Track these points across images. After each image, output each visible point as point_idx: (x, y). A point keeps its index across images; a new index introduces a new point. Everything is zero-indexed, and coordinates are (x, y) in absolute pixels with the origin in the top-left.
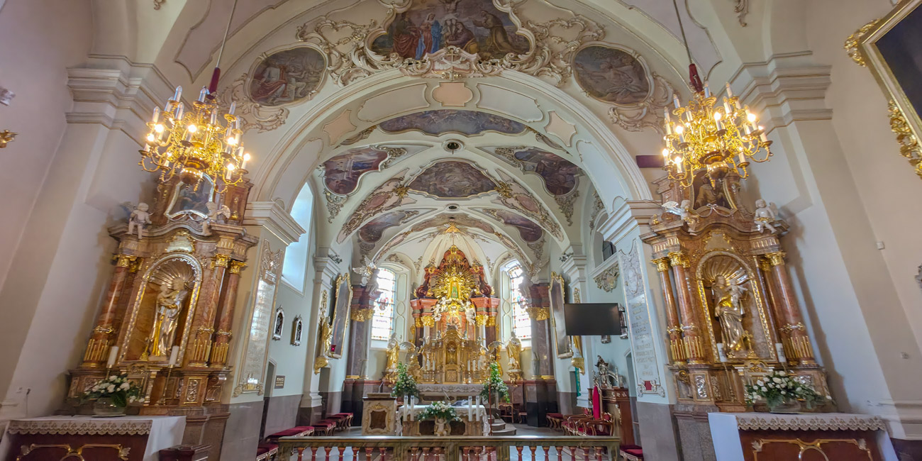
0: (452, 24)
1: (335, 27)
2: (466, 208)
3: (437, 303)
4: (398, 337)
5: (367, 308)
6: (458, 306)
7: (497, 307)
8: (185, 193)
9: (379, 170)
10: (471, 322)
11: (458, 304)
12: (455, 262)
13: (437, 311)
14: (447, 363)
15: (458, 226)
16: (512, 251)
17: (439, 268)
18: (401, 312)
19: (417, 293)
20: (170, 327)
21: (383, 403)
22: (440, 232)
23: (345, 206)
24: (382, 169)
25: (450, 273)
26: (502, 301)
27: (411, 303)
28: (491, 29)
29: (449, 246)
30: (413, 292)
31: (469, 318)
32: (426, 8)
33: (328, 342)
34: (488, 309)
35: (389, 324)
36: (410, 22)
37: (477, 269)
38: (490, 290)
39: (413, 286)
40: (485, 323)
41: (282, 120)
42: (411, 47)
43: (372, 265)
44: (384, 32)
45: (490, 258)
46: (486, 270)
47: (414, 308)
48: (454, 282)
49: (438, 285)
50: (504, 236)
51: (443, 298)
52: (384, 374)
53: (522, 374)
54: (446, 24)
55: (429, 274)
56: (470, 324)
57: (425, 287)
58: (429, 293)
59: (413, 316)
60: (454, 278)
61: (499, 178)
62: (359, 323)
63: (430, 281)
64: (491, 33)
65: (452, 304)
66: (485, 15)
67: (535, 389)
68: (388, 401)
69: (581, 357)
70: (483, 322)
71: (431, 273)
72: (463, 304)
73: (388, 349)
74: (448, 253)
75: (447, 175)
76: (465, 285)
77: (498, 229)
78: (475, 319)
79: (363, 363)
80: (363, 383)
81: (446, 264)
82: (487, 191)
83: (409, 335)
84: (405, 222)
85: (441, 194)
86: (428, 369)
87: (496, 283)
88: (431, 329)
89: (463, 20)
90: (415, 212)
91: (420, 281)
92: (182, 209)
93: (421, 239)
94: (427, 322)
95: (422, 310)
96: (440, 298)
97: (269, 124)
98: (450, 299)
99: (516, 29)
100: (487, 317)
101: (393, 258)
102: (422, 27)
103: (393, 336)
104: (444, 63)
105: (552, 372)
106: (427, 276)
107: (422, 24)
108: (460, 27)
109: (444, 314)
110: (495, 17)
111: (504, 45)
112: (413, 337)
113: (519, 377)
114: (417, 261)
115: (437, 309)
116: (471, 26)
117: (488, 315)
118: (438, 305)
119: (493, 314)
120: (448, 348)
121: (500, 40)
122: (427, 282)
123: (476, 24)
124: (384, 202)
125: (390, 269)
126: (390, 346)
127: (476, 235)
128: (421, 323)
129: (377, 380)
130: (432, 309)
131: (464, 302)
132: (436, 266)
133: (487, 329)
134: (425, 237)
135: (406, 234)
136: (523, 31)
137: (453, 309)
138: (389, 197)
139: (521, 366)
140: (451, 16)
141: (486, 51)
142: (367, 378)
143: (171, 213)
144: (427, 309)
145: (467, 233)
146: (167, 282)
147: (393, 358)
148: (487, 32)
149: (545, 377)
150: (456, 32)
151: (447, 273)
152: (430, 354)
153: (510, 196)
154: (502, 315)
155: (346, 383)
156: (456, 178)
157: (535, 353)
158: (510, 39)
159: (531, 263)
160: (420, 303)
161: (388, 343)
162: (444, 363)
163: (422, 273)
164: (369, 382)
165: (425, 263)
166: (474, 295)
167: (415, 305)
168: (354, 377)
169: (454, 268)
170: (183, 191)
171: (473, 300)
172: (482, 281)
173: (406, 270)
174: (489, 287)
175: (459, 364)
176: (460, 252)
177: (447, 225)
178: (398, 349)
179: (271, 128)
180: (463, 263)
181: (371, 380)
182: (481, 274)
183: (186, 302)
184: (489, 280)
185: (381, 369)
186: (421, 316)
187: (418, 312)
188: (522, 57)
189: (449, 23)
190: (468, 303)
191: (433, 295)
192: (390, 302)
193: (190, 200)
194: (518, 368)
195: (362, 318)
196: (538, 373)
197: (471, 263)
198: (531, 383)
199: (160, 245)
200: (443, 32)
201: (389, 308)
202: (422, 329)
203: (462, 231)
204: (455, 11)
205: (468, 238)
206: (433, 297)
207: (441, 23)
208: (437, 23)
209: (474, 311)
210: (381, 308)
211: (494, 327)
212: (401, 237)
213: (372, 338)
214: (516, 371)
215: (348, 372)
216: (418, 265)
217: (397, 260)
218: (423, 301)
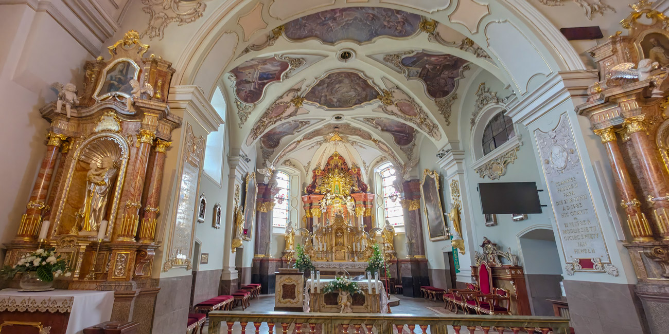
2: (349, 117)
3: (323, 198)
4: (293, 225)
5: (270, 201)
6: (341, 200)
7: (372, 201)
8: (111, 77)
9: (281, 80)
10: (351, 213)
12: (336, 166)
13: (324, 204)
14: (336, 245)
15: (341, 135)
16: (386, 155)
17: (323, 170)
18: (295, 204)
19: (307, 190)
20: (100, 204)
21: (293, 277)
22: (326, 141)
23: (252, 113)
24: (283, 80)
25: (333, 175)
26: (376, 196)
27: (303, 198)
29: (332, 152)
30: (304, 189)
31: (350, 209)
33: (242, 227)
34: (364, 202)
35: (285, 215)
37: (355, 171)
38: (367, 188)
39: (304, 185)
40: (363, 214)
41: (200, 13)
43: (272, 167)
45: (365, 161)
46: (363, 171)
47: (304, 202)
48: (337, 182)
49: (323, 183)
50: (380, 142)
51: (328, 194)
52: (283, 253)
53: (395, 254)
55: (316, 175)
56: (351, 215)
57: (313, 186)
58: (317, 190)
59: (304, 209)
60: (337, 179)
61: (383, 87)
62: (263, 213)
63: (317, 181)
65: (335, 199)
67: (410, 266)
68: (297, 276)
69: (461, 239)
70: (361, 212)
71: (318, 174)
72: (344, 199)
73: (286, 235)
74: (331, 158)
75: (337, 86)
76: (345, 184)
77: (375, 136)
78: (354, 211)
79: (268, 244)
80: (268, 260)
81: (330, 167)
82: (370, 101)
83: (301, 223)
84: (299, 132)
85: (330, 105)
86: (321, 250)
87: (371, 182)
88: (319, 218)
90: (307, 123)
91: (309, 181)
92: (109, 91)
93: (310, 147)
94: (315, 213)
95: (311, 204)
96: (326, 194)
97: (187, 17)
98: (334, 195)
100: (365, 208)
101: (288, 163)
103: (290, 224)
105: (423, 253)
106: (315, 177)
109: (329, 207)
112: (304, 225)
113: (393, 257)
114: (306, 165)
117: (365, 207)
118: (324, 200)
119: (369, 206)
120: (336, 233)
122: (315, 181)
124: (284, 112)
125: (285, 172)
126: (287, 232)
127: (355, 142)
128: (311, 214)
129: (278, 258)
130: (320, 203)
132: (322, 169)
133: (365, 218)
134: (313, 145)
135: (299, 142)
137: (336, 203)
138: (288, 107)
139: (394, 248)
142: (271, 257)
143: (99, 95)
144: (315, 203)
145: (348, 141)
146: (97, 161)
147: (290, 241)
149: (417, 257)
151: (330, 175)
152: (321, 238)
153: (391, 103)
154: (377, 206)
155: (254, 260)
156: (344, 89)
157: (408, 237)
159: (403, 164)
160: (310, 198)
161: (286, 229)
162: (334, 245)
163: (311, 174)
164: (273, 260)
165: (313, 167)
166: (353, 192)
167: (306, 200)
168: (261, 256)
169: (336, 171)
170: (109, 76)
171: (352, 195)
172: (359, 181)
173: (298, 172)
174: (365, 185)
175: (346, 245)
176: (341, 158)
177: (331, 135)
178: (293, 234)
179: (190, 20)
180: (343, 166)
181: (274, 258)
182: (359, 174)
183: (114, 180)
184: (365, 179)
185: (281, 250)
186: (310, 208)
187: (308, 205)
190: (349, 198)
191: (320, 192)
192: (286, 198)
193: (116, 83)
194: (392, 250)
195: (265, 209)
196: (411, 253)
197: (350, 166)
198: (406, 261)
199: (89, 126)
201: (285, 202)
202: (311, 219)
203: (343, 140)
205: (348, 145)
206: (320, 193)
209: (354, 204)
210: (279, 202)
211: (370, 217)
212: (294, 145)
213: (273, 226)
214: (391, 251)
215: (256, 252)
216: (307, 168)
217: (290, 164)
218: (312, 196)
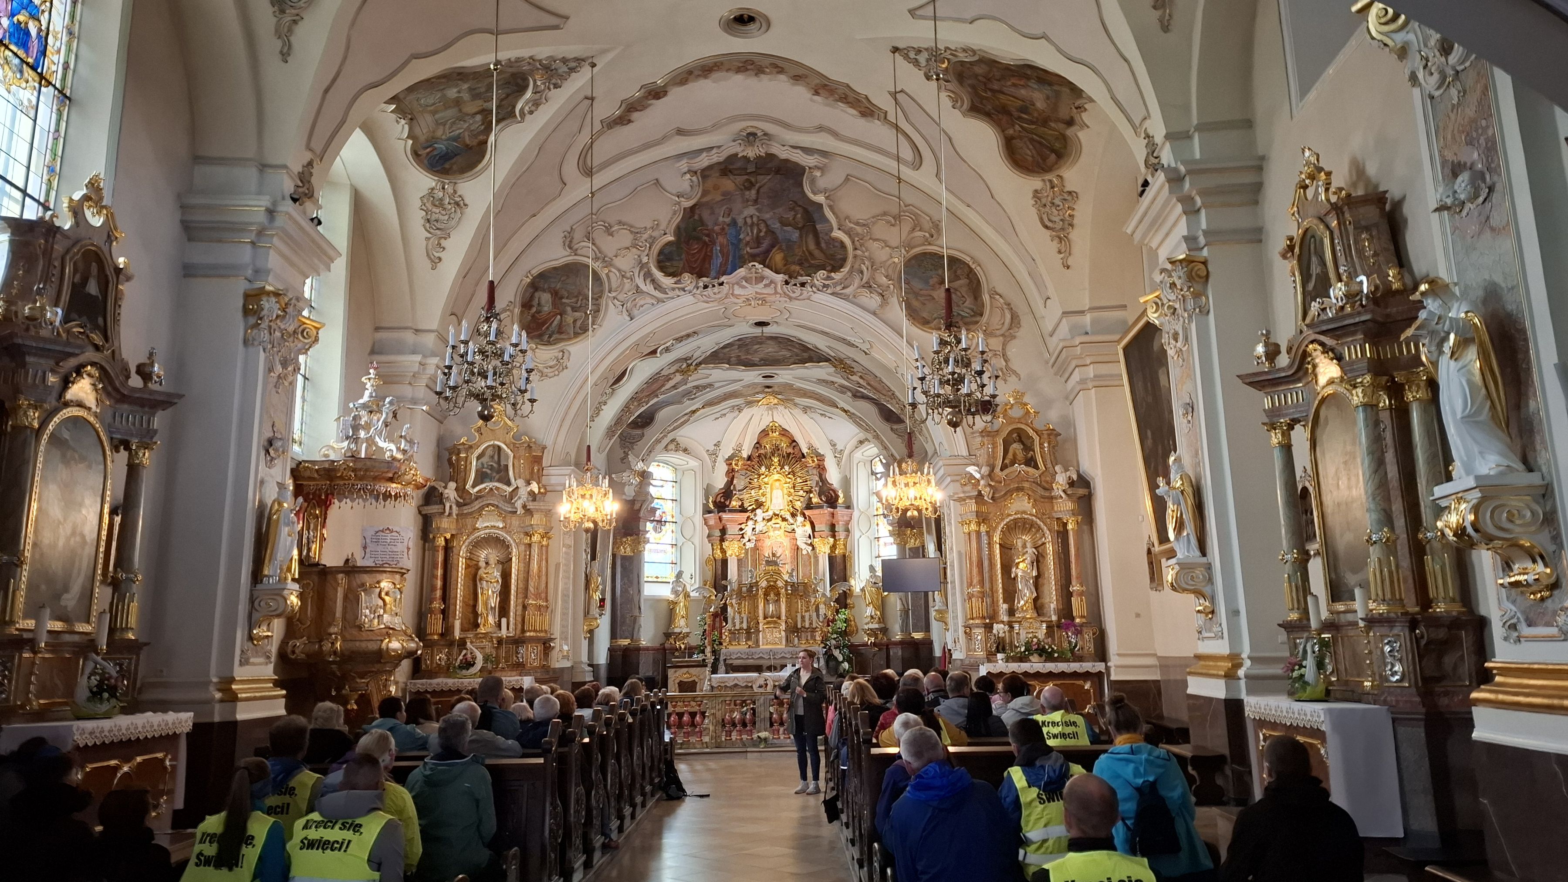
0: (753, 223)
1: (609, 231)
3: (748, 517)
4: (686, 578)
5: (638, 535)
6: (784, 523)
8: (482, 464)
10: (806, 549)
11: (784, 520)
12: (776, 449)
13: (750, 532)
17: (749, 458)
18: (688, 533)
19: (715, 503)
25: (768, 468)
26: (856, 514)
28: (801, 229)
31: (801, 542)
32: (719, 198)
34: (833, 527)
35: (670, 555)
36: (701, 220)
37: (813, 461)
38: (837, 497)
39: (707, 491)
40: (828, 551)
41: (564, 365)
42: (704, 260)
44: (672, 238)
45: (834, 443)
47: (710, 527)
48: (776, 483)
49: (749, 486)
51: (759, 511)
54: (746, 223)
55: (733, 470)
56: (804, 552)
57: (728, 492)
58: (734, 503)
59: (709, 541)
60: (776, 476)
61: (833, 354)
62: (624, 558)
63: (735, 482)
64: (801, 236)
65: (773, 521)
66: (792, 209)
70: (824, 548)
71: (736, 468)
72: (791, 520)
73: (672, 597)
74: (764, 433)
75: (756, 347)
76: (794, 487)
78: (811, 545)
79: (635, 620)
80: (638, 649)
81: (762, 451)
83: (703, 573)
84: (693, 399)
86: (737, 627)
87: (846, 482)
89: (767, 216)
90: (710, 385)
91: (720, 482)
92: (483, 481)
93: (718, 415)
95: (723, 531)
96: (753, 510)
98: (770, 512)
99: (832, 230)
100: (832, 540)
102: (716, 228)
104: (744, 287)
106: (731, 474)
107: (716, 224)
108: (762, 226)
109: (760, 537)
110: (806, 211)
111: (817, 253)
112: (710, 575)
114: (712, 448)
115: (748, 530)
116: (776, 226)
117: (834, 536)
118: (750, 523)
119: (841, 535)
121: (812, 246)
122: (730, 482)
123: (784, 223)
124: (663, 385)
125: (669, 463)
127: (810, 408)
128: (723, 551)
129: (657, 644)
130: (741, 529)
131: (793, 515)
132: (745, 455)
133: (831, 559)
134: (723, 412)
135: (694, 412)
136: (837, 234)
137: (775, 529)
138: (670, 379)
140: (751, 210)
141: (794, 263)
142: (644, 643)
143: (474, 486)
144: (732, 529)
145: (796, 405)
147: (680, 610)
148: (795, 235)
149: (918, 636)
150: (758, 234)
151: (763, 469)
152: (740, 604)
153: (853, 373)
154: (857, 536)
155: (612, 650)
156: (770, 349)
158: (823, 245)
160: (720, 519)
161: (670, 586)
163: (722, 468)
164: (647, 649)
165: (726, 451)
166: (809, 506)
167: (712, 522)
168: (625, 642)
169: (776, 460)
171: (807, 512)
172: (823, 480)
173: (693, 463)
174: (834, 491)
176: (784, 433)
178: (687, 595)
180: (790, 450)
181: (649, 645)
182: (821, 469)
186: (722, 540)
187: (718, 533)
188: (837, 276)
189: (749, 221)
190: (800, 519)
191: (742, 506)
192: (669, 519)
193: (489, 471)
194: (879, 622)
200: (742, 236)
201: (668, 527)
202: (725, 562)
203: (787, 401)
204: (756, 201)
206: (743, 510)
207: (740, 222)
208: (734, 223)
209: (810, 531)
211: (844, 556)
214: (877, 626)
216: (713, 455)
217: (678, 449)
218: (725, 516)
